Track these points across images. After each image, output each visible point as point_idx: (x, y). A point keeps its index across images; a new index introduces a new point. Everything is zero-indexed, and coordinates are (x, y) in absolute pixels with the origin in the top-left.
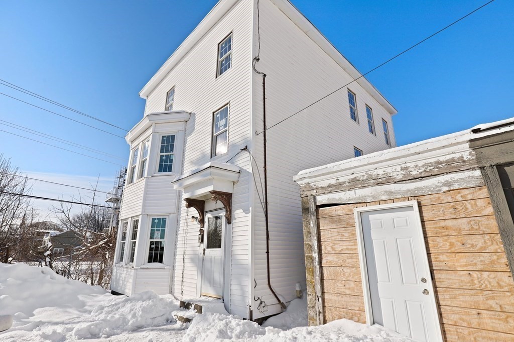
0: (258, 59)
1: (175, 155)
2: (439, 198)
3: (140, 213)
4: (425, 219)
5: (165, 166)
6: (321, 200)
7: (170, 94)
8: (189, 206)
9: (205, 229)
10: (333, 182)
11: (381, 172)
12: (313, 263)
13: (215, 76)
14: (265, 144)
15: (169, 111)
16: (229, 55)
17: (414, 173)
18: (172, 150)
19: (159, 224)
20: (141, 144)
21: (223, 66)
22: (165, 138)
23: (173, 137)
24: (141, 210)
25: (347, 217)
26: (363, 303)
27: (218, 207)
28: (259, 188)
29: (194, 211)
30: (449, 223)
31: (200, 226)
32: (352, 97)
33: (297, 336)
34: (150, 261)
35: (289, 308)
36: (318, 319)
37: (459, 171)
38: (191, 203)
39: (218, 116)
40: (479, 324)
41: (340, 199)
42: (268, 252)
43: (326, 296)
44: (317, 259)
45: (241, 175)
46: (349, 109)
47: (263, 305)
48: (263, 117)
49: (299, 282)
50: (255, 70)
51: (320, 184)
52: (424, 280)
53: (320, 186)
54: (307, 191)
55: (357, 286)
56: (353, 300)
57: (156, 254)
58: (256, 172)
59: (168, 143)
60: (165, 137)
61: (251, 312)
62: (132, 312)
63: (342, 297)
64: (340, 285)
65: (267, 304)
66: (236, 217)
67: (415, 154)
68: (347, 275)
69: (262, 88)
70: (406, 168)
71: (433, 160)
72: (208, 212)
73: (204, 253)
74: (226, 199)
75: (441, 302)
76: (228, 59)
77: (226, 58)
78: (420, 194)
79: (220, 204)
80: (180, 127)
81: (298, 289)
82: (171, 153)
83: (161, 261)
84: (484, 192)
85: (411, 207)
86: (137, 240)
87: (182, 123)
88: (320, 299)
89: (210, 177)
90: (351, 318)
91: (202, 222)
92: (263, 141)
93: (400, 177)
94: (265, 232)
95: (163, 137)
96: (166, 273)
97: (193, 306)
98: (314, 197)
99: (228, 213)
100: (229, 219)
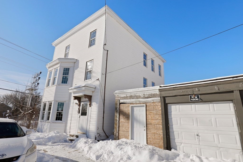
1: (69, 77)
2: (150, 104)
3: (53, 100)
5: (65, 81)
6: (122, 101)
7: (68, 48)
8: (75, 99)
9: (81, 108)
10: (125, 96)
11: (138, 95)
12: (116, 121)
13: (88, 46)
15: (68, 58)
16: (95, 39)
17: (146, 96)
18: (68, 74)
19: (61, 105)
20: (54, 70)
21: (92, 43)
22: (65, 69)
23: (69, 69)
24: (53, 99)
25: (128, 107)
27: (86, 100)
28: (102, 96)
29: (76, 101)
30: (152, 111)
31: (78, 107)
32: (145, 56)
34: (56, 120)
37: (156, 97)
38: (76, 98)
42: (103, 118)
43: (120, 132)
44: (118, 120)
45: (96, 89)
48: (106, 67)
50: (104, 49)
52: (145, 127)
53: (121, 97)
54: (117, 98)
55: (128, 129)
56: (127, 133)
57: (59, 117)
58: (101, 88)
59: (66, 71)
60: (65, 68)
61: (96, 138)
63: (124, 132)
65: (102, 136)
66: (93, 104)
68: (126, 125)
70: (144, 94)
72: (82, 102)
73: (80, 117)
74: (90, 98)
75: (148, 133)
76: (94, 40)
77: (93, 39)
78: (147, 102)
79: (87, 99)
80: (72, 65)
82: (67, 76)
83: (61, 120)
85: (144, 106)
86: (51, 111)
87: (73, 63)
88: (118, 133)
91: (79, 105)
92: (105, 77)
94: (103, 111)
95: (64, 68)
96: (63, 125)
97: (75, 136)
98: (119, 100)
99: (90, 103)
100: (90, 105)
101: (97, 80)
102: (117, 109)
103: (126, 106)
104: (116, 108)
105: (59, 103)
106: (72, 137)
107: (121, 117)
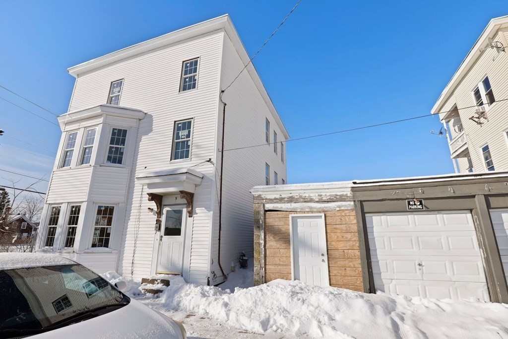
1: (127, 149)
2: (335, 213)
3: (85, 200)
4: (327, 223)
5: (115, 157)
6: (269, 206)
8: (151, 199)
9: (163, 219)
10: (278, 196)
11: (307, 195)
12: (260, 247)
13: (178, 89)
16: (195, 76)
17: (324, 199)
18: (123, 143)
19: (105, 212)
20: (82, 130)
21: (187, 84)
22: (115, 131)
23: (125, 131)
24: (86, 197)
25: (285, 219)
26: (290, 269)
27: (178, 203)
30: (338, 226)
31: (156, 216)
34: (94, 245)
37: (345, 201)
39: (180, 125)
40: (345, 274)
41: (281, 208)
43: (267, 267)
44: (263, 244)
45: (204, 180)
47: (215, 277)
48: (222, 137)
50: (221, 100)
51: (269, 197)
52: (323, 255)
53: (268, 198)
54: (259, 200)
55: (287, 259)
56: (285, 268)
59: (118, 137)
60: (116, 129)
61: (209, 282)
63: (278, 266)
64: (276, 259)
65: (218, 276)
66: (197, 212)
67: (326, 189)
68: (281, 253)
69: (223, 114)
70: (321, 196)
71: (334, 193)
72: (166, 205)
73: (161, 239)
74: (189, 197)
75: (330, 265)
76: (193, 79)
77: (190, 78)
78: (326, 210)
82: (122, 146)
83: (106, 246)
84: (354, 213)
85: (321, 216)
86: (79, 226)
87: (136, 120)
88: (263, 269)
90: (283, 278)
91: (159, 213)
92: (221, 157)
93: (317, 200)
95: (114, 129)
96: (113, 257)
97: (159, 281)
98: (264, 204)
101: (207, 161)
102: (260, 222)
103: (280, 216)
104: (257, 221)
107: (269, 237)
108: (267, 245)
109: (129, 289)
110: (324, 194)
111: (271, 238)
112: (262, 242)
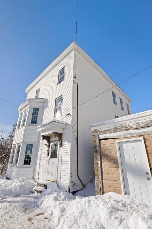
0: (75, 77)
1: (39, 117)
3: (22, 142)
4: (147, 145)
5: (34, 121)
6: (102, 136)
7: (38, 91)
8: (43, 139)
9: (50, 149)
10: (107, 129)
11: (127, 125)
12: (98, 166)
13: (57, 84)
14: (77, 113)
15: (37, 98)
16: (63, 76)
17: (141, 125)
18: (37, 114)
19: (29, 147)
20: (24, 111)
21: (60, 80)
23: (38, 109)
24: (22, 140)
25: (113, 144)
26: (121, 185)
27: (56, 140)
28: (75, 132)
29: (45, 141)
31: (48, 148)
32: (114, 94)
33: (90, 200)
34: (25, 164)
35: (87, 187)
36: (100, 192)
38: (44, 137)
39: (58, 100)
41: (110, 136)
42: (77, 161)
43: (104, 181)
44: (100, 164)
45: (67, 125)
46: (113, 99)
47: (75, 185)
48: (77, 101)
49: (91, 175)
50: (74, 82)
52: (147, 173)
53: (101, 131)
54: (95, 133)
55: (117, 176)
56: (116, 183)
57: (27, 161)
58: (73, 124)
59: (36, 111)
61: (69, 189)
62: (15, 188)
63: (111, 181)
64: (110, 176)
65: (77, 185)
66: (64, 144)
67: (142, 117)
68: (113, 171)
69: (77, 89)
70: (138, 123)
71: (149, 120)
72: (51, 142)
73: (49, 161)
74: (60, 136)
76: (63, 77)
78: (144, 134)
79: (57, 138)
80: (41, 104)
81: (91, 178)
82: (37, 116)
83: (29, 164)
85: (141, 140)
86: (19, 154)
88: (101, 183)
89: (53, 126)
90: (115, 192)
91: (49, 146)
92: (77, 111)
93: (135, 127)
94: (77, 151)
95: (34, 109)
96: (32, 170)
97: (43, 185)
98: (98, 135)
99: (60, 142)
100: (61, 145)
101: (68, 115)
102: (97, 148)
103: (110, 142)
104: (95, 147)
105: (27, 145)
106: (40, 187)
107: (103, 159)
108: (103, 165)
109: (29, 188)
110: (140, 122)
111: (105, 159)
112: (99, 162)
